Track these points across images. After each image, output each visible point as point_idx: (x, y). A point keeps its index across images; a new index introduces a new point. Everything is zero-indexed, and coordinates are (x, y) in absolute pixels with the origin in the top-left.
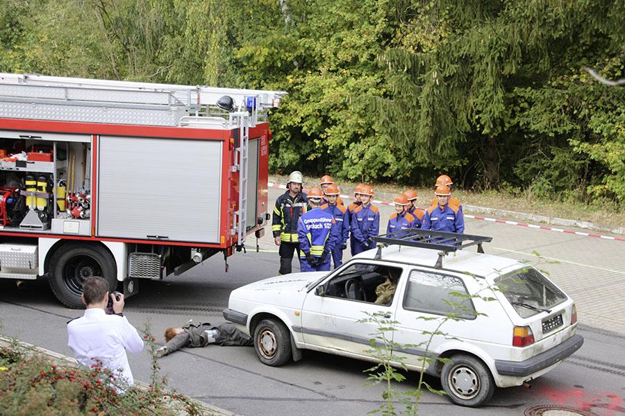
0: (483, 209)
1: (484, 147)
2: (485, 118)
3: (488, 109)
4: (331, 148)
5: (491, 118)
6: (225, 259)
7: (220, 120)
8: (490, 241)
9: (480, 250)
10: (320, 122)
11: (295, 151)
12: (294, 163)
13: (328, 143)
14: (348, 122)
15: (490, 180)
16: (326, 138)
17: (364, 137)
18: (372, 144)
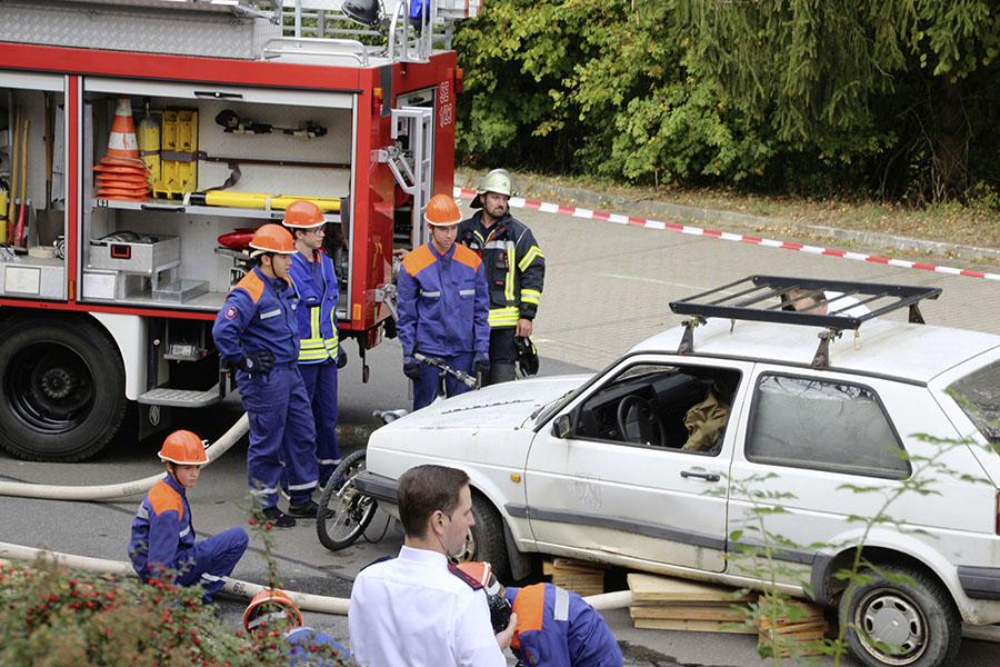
0: (928, 244)
1: (934, 103)
2: (941, 38)
3: (950, 16)
4: (586, 108)
5: (955, 36)
6: (362, 354)
7: (353, 46)
8: (937, 297)
9: (916, 318)
10: (562, 50)
11: (505, 117)
12: (505, 144)
13: (580, 97)
14: (626, 51)
15: (947, 178)
16: (577, 86)
17: (660, 85)
18: (679, 99)
